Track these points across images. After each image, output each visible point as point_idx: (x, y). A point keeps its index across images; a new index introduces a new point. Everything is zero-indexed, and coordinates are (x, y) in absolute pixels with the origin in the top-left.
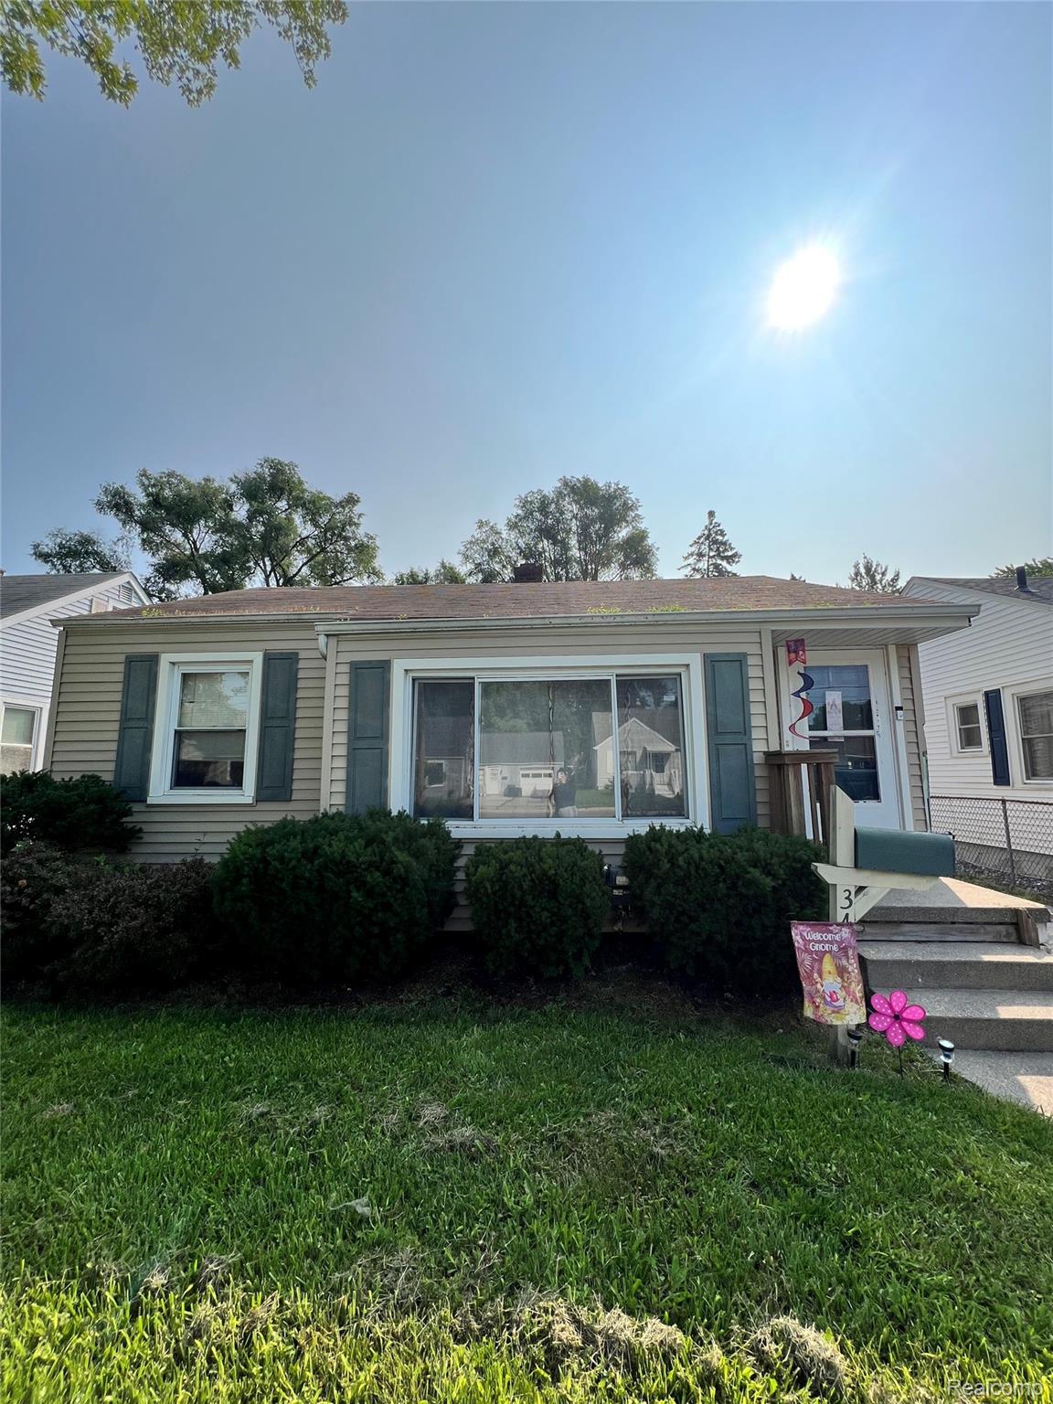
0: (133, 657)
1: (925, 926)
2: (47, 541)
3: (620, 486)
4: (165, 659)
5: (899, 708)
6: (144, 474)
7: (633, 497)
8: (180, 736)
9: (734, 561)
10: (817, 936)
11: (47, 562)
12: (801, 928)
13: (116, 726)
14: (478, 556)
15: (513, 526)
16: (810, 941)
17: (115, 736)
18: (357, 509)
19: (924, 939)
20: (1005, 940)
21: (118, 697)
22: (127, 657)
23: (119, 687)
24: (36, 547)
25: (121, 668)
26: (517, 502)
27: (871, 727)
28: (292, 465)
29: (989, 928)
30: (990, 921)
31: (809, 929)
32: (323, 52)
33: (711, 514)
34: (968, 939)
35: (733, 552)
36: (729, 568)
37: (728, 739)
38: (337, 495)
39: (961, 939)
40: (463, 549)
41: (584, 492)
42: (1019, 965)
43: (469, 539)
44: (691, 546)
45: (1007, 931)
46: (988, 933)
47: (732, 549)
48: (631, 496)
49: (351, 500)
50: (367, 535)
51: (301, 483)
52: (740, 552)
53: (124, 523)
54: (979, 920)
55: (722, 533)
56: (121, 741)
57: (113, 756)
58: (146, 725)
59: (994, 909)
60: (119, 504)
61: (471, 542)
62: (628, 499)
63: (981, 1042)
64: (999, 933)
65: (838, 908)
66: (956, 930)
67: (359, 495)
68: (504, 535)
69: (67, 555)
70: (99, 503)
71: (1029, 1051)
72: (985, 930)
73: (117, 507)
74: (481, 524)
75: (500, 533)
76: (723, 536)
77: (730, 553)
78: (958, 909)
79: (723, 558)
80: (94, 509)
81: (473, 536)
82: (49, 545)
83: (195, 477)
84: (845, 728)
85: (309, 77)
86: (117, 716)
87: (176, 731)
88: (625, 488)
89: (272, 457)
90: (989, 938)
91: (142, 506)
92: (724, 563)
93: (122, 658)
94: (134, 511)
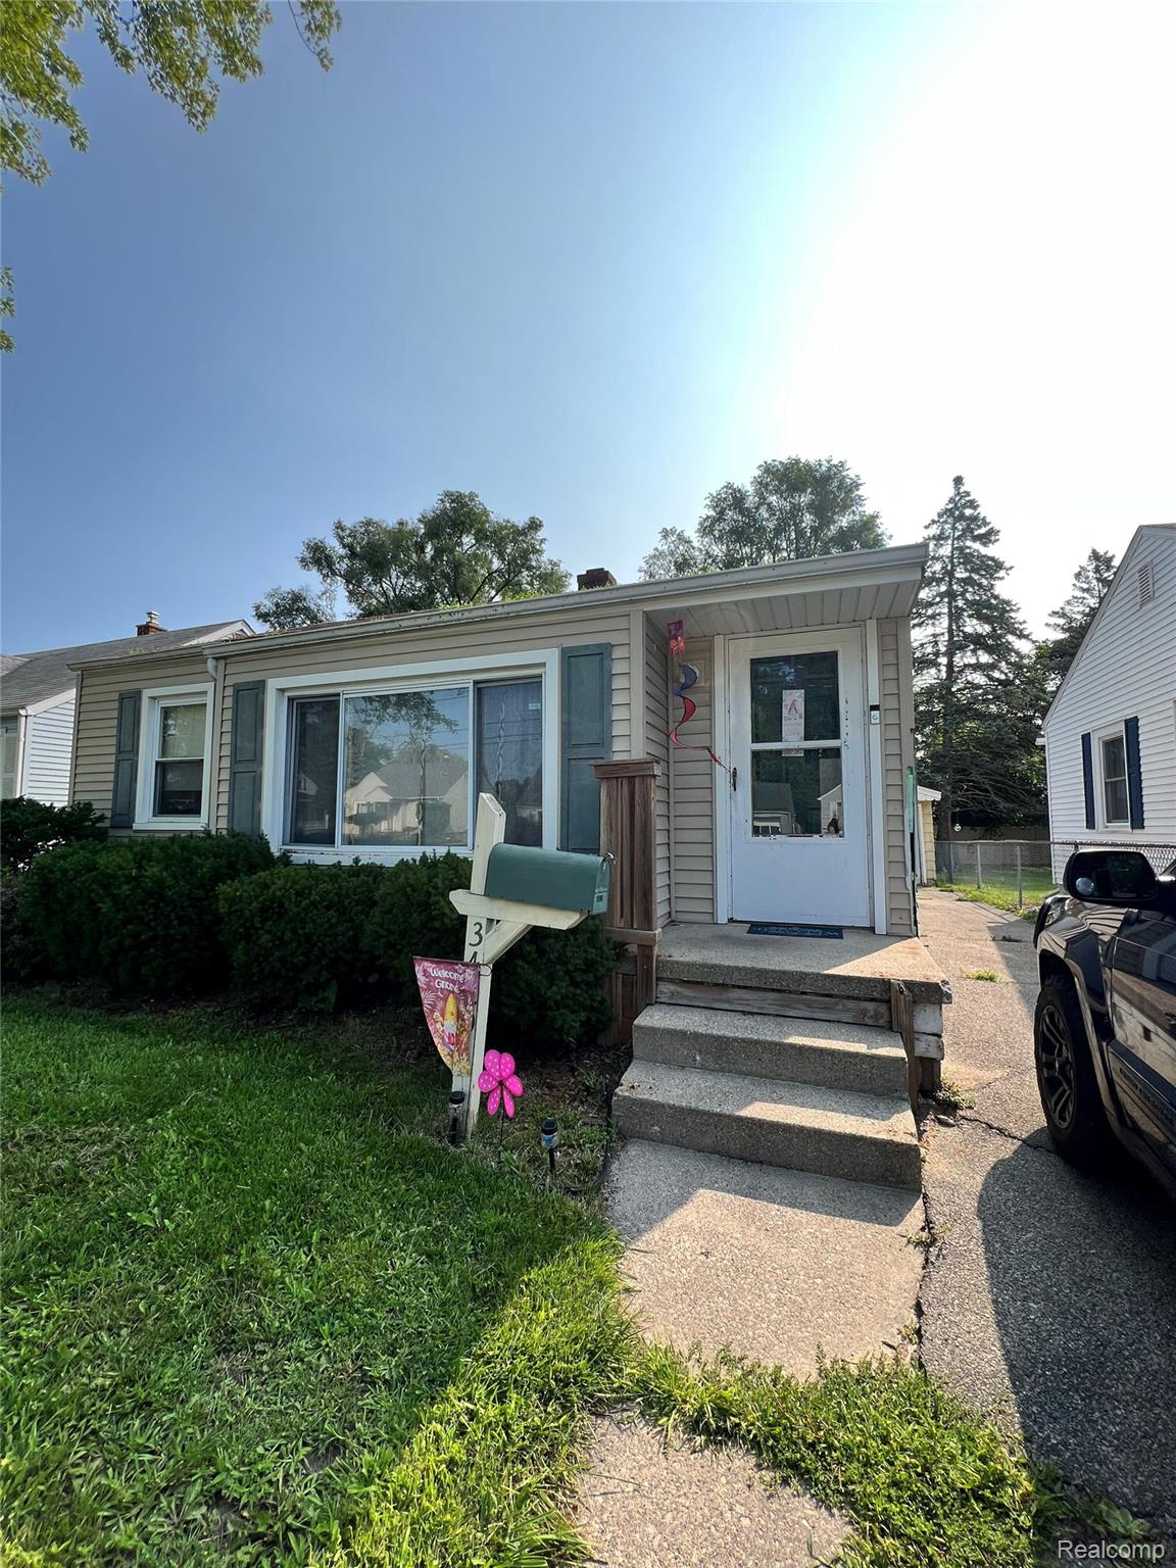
0: (125, 694)
1: (761, 994)
2: (266, 602)
3: (834, 462)
4: (147, 694)
5: (874, 708)
6: (339, 526)
7: (852, 474)
8: (162, 768)
9: (990, 541)
10: (444, 974)
11: (266, 621)
12: (426, 964)
13: (113, 759)
14: (663, 572)
15: (706, 529)
16: (435, 978)
17: (112, 768)
18: (540, 534)
19: (755, 1010)
20: (870, 1022)
21: (114, 732)
22: (120, 695)
23: (115, 723)
24: (258, 608)
25: (116, 705)
26: (708, 502)
27: (837, 736)
28: (472, 496)
29: (850, 1004)
30: (851, 994)
31: (434, 966)
32: (335, 21)
33: (958, 481)
34: (816, 1016)
35: (988, 528)
36: (984, 551)
37: (583, 752)
38: (521, 521)
39: (808, 1015)
40: (645, 567)
41: (789, 477)
42: (832, 1053)
43: (652, 552)
44: (926, 527)
45: (875, 1010)
46: (848, 1010)
47: (985, 523)
48: (848, 472)
49: (534, 525)
50: (551, 562)
51: (485, 512)
52: (997, 528)
53: (325, 576)
54: (836, 992)
55: (973, 504)
56: (117, 772)
57: (111, 786)
58: (131, 756)
59: (859, 978)
60: (319, 558)
61: (655, 556)
62: (844, 477)
63: (708, 1141)
64: (864, 1013)
65: (467, 944)
66: (802, 1002)
67: (541, 519)
68: (696, 544)
69: (282, 613)
70: (303, 560)
71: (770, 1164)
72: (844, 1005)
73: (317, 562)
74: (666, 534)
75: (689, 542)
76: (975, 508)
77: (983, 531)
78: (806, 974)
79: (976, 538)
80: (298, 565)
81: (656, 549)
82: (268, 605)
83: (390, 522)
84: (807, 737)
85: (323, 58)
86: (113, 750)
87: (157, 763)
88: (842, 464)
89: (453, 489)
90: (845, 1017)
91: (342, 558)
92: (977, 546)
93: (116, 696)
94: (334, 565)
